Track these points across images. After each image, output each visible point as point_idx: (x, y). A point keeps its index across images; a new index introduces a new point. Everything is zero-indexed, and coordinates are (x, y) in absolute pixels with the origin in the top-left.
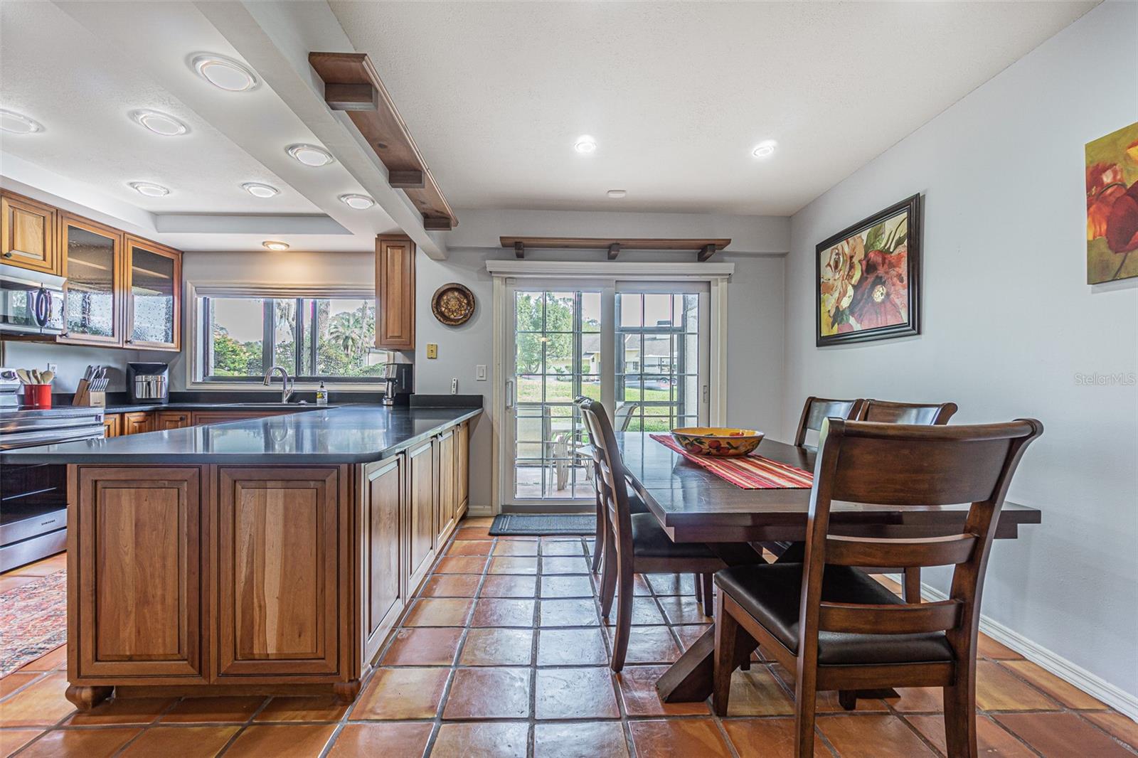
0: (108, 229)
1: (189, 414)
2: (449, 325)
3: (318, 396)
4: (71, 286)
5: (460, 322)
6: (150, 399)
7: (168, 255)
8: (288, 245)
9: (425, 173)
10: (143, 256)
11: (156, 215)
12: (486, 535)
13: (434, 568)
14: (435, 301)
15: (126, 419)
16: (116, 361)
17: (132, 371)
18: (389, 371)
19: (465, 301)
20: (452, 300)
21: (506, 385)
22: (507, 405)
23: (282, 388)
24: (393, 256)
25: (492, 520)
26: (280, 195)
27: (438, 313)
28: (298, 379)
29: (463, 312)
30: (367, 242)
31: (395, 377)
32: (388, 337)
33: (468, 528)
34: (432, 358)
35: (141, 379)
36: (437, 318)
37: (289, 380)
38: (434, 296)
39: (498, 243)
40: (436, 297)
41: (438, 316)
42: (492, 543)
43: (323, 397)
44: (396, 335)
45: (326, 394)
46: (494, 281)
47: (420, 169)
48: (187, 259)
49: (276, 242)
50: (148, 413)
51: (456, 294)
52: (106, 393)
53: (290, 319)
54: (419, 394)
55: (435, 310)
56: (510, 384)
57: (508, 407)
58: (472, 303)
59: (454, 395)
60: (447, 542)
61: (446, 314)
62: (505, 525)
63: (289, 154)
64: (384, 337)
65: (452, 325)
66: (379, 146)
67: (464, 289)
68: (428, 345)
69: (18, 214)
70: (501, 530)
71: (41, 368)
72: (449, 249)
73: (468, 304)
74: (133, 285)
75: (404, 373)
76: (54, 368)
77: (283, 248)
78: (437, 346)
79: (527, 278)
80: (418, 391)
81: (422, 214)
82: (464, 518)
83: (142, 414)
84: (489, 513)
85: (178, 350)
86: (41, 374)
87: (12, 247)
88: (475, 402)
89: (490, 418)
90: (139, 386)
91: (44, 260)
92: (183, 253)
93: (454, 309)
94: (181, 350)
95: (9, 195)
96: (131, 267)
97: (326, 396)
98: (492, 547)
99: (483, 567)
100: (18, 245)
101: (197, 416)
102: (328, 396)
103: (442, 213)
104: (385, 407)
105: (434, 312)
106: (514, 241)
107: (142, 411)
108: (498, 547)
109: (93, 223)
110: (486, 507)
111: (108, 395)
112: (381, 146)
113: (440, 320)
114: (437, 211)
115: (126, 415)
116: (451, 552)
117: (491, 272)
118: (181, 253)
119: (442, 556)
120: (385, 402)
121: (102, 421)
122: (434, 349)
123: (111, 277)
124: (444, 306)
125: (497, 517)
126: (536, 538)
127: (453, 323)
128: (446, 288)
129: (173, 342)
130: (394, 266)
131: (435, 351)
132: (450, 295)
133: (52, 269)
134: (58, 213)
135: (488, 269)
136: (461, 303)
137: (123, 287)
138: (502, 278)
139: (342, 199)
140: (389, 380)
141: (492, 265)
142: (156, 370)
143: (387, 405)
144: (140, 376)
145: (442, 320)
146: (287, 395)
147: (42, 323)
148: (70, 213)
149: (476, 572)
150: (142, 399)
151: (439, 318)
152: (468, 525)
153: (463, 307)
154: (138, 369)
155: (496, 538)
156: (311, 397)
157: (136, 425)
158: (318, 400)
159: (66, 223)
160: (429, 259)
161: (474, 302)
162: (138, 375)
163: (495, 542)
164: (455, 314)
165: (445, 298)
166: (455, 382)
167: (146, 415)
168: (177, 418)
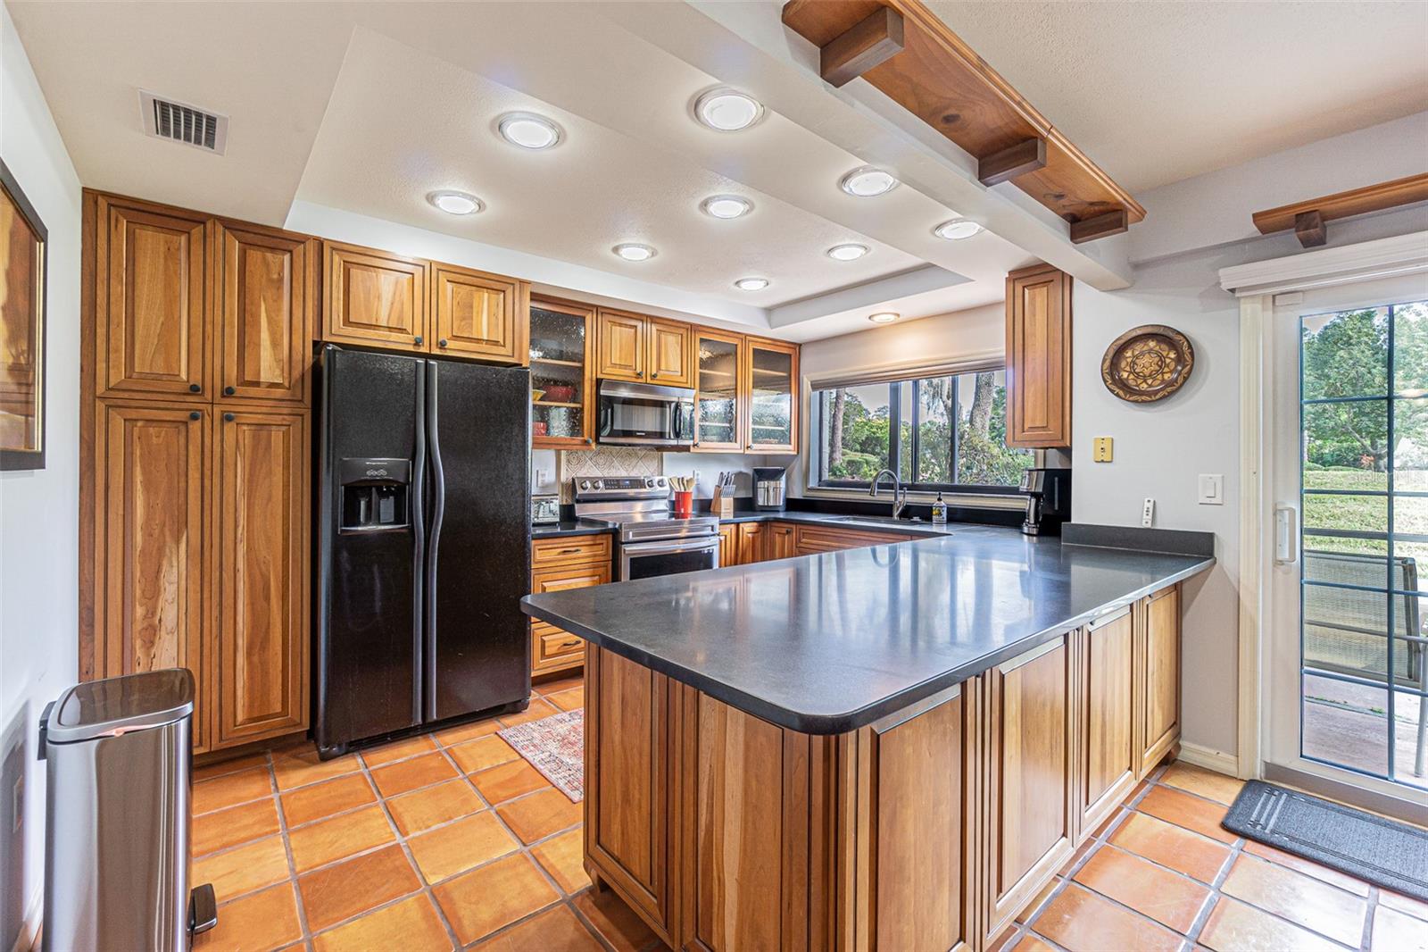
0: (731, 334)
1: (794, 527)
2: (1136, 402)
3: (934, 513)
4: (702, 397)
5: (1157, 397)
6: (768, 506)
7: (785, 351)
8: (898, 315)
9: (1044, 139)
10: (762, 357)
11: (769, 311)
12: (1213, 824)
13: (1076, 866)
14: (1107, 363)
15: (741, 529)
16: (746, 465)
17: (756, 476)
18: (1030, 480)
19: (1172, 355)
20: (1145, 359)
21: (1275, 514)
22: (1279, 558)
23: (893, 498)
24: (1033, 299)
25: (1237, 788)
26: (871, 252)
27: (1114, 382)
28: (913, 487)
29: (1166, 376)
30: (991, 286)
31: (1041, 490)
32: (1026, 428)
33: (1175, 790)
34: (1102, 461)
35: (762, 484)
36: (1112, 391)
37: (901, 487)
38: (1106, 355)
39: (1252, 230)
40: (1111, 355)
41: (1112, 387)
42: (1224, 854)
43: (940, 514)
44: (1038, 424)
45: (945, 509)
46: (1242, 307)
47: (1034, 134)
48: (805, 351)
49: (884, 311)
50: (763, 524)
51: (1152, 344)
52: (735, 499)
53: (945, 398)
54: (1077, 523)
55: (1108, 377)
56: (1287, 513)
57: (1282, 563)
58: (1188, 357)
59: (1148, 529)
60: (1119, 810)
61: (1132, 383)
62: (1270, 815)
63: (845, 192)
64: (1018, 430)
65: (1143, 401)
66: (946, 121)
67: (1171, 334)
68: (1096, 439)
69: (663, 336)
70: (1255, 824)
71: (688, 476)
72: (1137, 266)
73: (1180, 359)
74: (753, 387)
75: (1056, 484)
76: (698, 475)
77: (892, 318)
78: (1112, 440)
79: (1332, 287)
80: (1078, 517)
81: (1064, 217)
82: (1168, 762)
83: (755, 524)
84: (1230, 769)
85: (796, 453)
86: (687, 481)
87: (659, 368)
88: (1198, 547)
89: (1232, 579)
90: (761, 492)
91: (682, 375)
92: (800, 345)
93: (1147, 372)
94: (798, 453)
95: (658, 321)
96: (752, 370)
97: (945, 511)
98: (1224, 866)
99: (1190, 915)
100: (663, 367)
101: (802, 531)
102: (948, 512)
103: (1102, 203)
104: (1026, 537)
105: (1105, 381)
106: (1293, 213)
107: (754, 521)
108: (1240, 870)
109: (718, 332)
110: (1222, 754)
111: (736, 500)
112: (948, 119)
113: (1117, 395)
114: (1092, 204)
115: (741, 525)
116: (1122, 838)
117: (1233, 291)
118: (798, 346)
119: (1100, 842)
120: (1026, 530)
121: (717, 531)
122: (1107, 445)
123: (734, 383)
124: (1128, 369)
125: (1252, 785)
126: (1364, 889)
127: (1144, 398)
128: (1134, 334)
129: (790, 444)
130: (1034, 316)
131: (1108, 449)
132: (1139, 348)
133: (687, 383)
134: (693, 328)
135: (1225, 286)
136: (1162, 358)
137: (745, 392)
138: (1264, 296)
139: (937, 233)
140: (1033, 495)
141: (1232, 276)
142: (774, 475)
143: (1028, 534)
144: (762, 483)
145: (1121, 393)
146: (898, 509)
147: (678, 435)
148: (701, 326)
149: (1170, 920)
150: (764, 506)
151: (1117, 390)
152: (1175, 781)
153: (1168, 366)
154: (761, 474)
155: (1237, 842)
156: (926, 514)
157: (750, 535)
158: (934, 517)
159: (699, 336)
160: (1097, 291)
161: (1192, 354)
162: (761, 480)
163: (1236, 852)
164: (1150, 382)
165: (1129, 354)
166: (1150, 505)
167: (760, 526)
168: (784, 531)
